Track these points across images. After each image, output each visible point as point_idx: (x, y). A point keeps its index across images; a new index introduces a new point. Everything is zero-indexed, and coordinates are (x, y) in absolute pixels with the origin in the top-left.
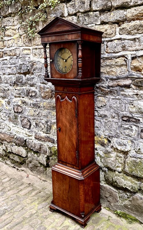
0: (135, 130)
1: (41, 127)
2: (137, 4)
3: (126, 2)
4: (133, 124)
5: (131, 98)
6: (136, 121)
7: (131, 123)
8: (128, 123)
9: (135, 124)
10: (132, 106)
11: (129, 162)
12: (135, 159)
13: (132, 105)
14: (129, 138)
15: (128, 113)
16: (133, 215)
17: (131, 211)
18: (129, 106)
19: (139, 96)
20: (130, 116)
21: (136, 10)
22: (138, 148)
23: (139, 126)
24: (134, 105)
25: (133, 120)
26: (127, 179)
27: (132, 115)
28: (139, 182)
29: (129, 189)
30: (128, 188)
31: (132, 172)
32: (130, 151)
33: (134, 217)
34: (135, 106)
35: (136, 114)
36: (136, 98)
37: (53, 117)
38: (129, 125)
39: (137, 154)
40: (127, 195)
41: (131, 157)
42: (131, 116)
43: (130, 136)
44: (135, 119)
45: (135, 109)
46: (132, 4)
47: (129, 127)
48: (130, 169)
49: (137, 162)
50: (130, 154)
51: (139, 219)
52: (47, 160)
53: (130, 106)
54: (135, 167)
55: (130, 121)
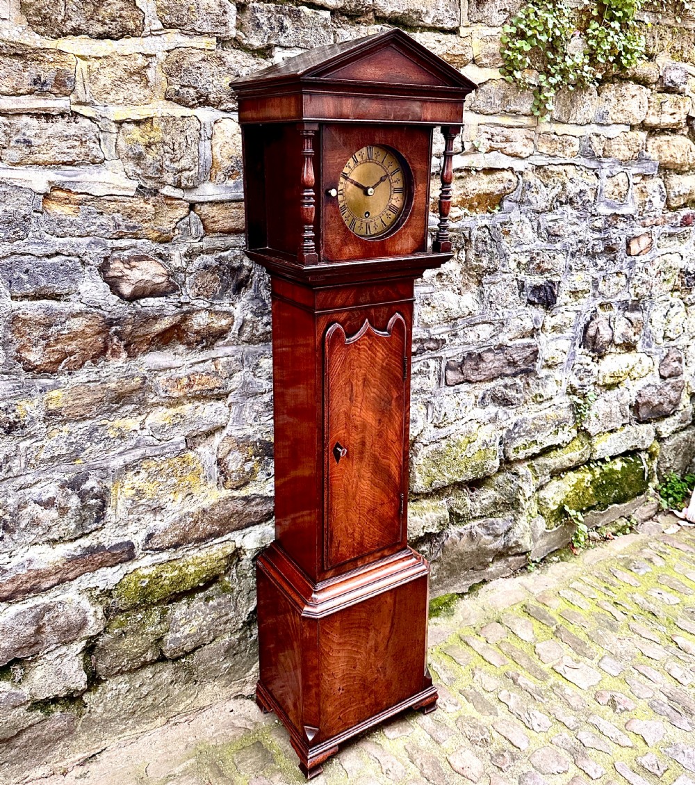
0: (433, 370)
1: (34, 523)
2: (441, 26)
3: (417, 12)
4: (430, 356)
5: (427, 286)
6: (439, 345)
7: (426, 356)
8: (420, 358)
9: (436, 355)
10: (429, 309)
11: (421, 462)
12: (435, 446)
13: (429, 304)
14: (422, 395)
15: (420, 330)
16: (442, 592)
17: (437, 587)
18: (422, 309)
19: (444, 277)
20: (424, 337)
21: (440, 41)
22: (443, 414)
23: (443, 356)
24: (432, 305)
25: (432, 345)
26: (422, 509)
27: (429, 332)
28: (445, 501)
29: (433, 531)
30: (430, 530)
31: (431, 485)
32: (422, 431)
33: (446, 595)
34: (434, 307)
35: (437, 326)
36: (438, 283)
37: (118, 441)
38: (421, 363)
39: (440, 430)
40: (423, 552)
41: (426, 445)
42: (426, 336)
43: (424, 392)
44: (437, 341)
45: (436, 314)
46: (428, 21)
47: (422, 368)
48: (427, 479)
49: (441, 450)
50: (423, 440)
51: (456, 591)
52: (84, 659)
53: (425, 309)
54: (438, 466)
55: (425, 350)
